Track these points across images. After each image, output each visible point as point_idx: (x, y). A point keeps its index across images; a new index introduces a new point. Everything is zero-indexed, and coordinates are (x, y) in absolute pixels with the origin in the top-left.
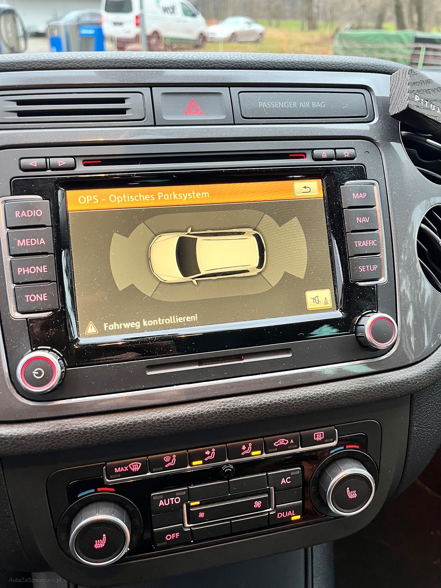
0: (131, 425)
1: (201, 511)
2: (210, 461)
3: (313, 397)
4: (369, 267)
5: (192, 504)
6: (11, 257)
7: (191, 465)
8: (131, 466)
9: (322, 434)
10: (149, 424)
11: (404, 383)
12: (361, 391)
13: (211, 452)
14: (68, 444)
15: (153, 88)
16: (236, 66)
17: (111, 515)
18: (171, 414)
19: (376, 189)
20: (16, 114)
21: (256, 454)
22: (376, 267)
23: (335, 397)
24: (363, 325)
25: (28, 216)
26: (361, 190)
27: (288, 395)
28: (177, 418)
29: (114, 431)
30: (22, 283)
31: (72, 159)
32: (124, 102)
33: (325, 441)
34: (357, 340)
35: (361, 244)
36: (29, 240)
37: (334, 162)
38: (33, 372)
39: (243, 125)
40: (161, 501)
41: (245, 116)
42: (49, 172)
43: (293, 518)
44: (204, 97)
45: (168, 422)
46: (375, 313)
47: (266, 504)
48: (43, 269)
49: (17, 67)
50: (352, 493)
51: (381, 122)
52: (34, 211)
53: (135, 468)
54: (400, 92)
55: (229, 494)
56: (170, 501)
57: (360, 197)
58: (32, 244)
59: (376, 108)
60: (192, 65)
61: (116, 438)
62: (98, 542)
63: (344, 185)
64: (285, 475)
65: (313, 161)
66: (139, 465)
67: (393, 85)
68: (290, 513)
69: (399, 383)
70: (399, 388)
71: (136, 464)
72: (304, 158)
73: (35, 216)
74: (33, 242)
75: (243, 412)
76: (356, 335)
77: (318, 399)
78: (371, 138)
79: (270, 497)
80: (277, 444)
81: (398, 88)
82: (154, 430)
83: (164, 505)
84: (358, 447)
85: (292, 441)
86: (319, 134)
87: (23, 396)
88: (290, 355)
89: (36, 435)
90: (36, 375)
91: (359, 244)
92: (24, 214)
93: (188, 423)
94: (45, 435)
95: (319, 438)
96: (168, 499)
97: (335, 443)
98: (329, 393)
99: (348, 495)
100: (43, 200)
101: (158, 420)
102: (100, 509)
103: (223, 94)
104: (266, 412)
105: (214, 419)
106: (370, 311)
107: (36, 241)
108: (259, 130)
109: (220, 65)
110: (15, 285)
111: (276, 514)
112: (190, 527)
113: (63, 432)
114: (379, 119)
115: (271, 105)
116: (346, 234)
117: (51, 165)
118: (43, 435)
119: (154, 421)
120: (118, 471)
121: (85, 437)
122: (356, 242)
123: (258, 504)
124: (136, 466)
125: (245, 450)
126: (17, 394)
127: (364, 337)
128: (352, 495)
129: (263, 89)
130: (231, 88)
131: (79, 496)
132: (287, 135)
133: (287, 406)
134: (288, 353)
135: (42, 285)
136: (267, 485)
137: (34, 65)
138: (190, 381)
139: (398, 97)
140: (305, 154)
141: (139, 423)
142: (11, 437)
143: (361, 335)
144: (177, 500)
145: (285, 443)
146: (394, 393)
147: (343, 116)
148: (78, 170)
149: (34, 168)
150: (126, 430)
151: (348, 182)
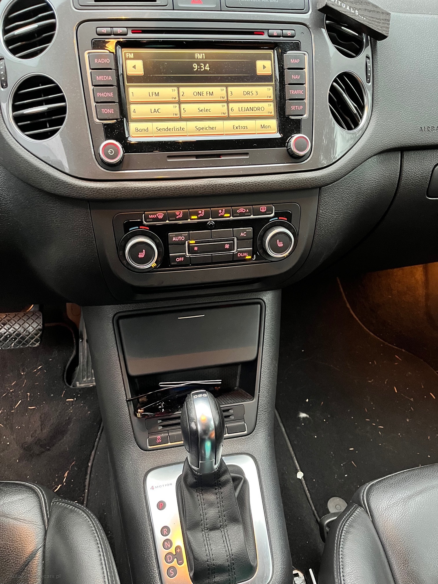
1: (196, 247)
2: (201, 218)
3: (260, 182)
4: (298, 107)
5: (191, 242)
6: (93, 86)
7: (191, 219)
8: (158, 215)
9: (265, 209)
11: (314, 179)
12: (287, 181)
13: (202, 212)
19: (306, 57)
20: (94, 0)
21: (227, 216)
22: (302, 108)
24: (291, 142)
25: (102, 62)
26: (296, 58)
27: (245, 180)
30: (100, 102)
31: (126, 29)
33: (267, 213)
34: (287, 150)
35: (294, 92)
36: (103, 77)
37: (281, 38)
38: (108, 151)
39: (226, 12)
40: (174, 238)
41: (228, 6)
42: (112, 37)
43: (247, 257)
45: (179, 188)
46: (299, 134)
47: (232, 247)
48: (111, 95)
50: (280, 243)
51: (313, 14)
52: (105, 60)
53: (160, 217)
56: (179, 238)
57: (295, 62)
59: (310, 4)
61: (151, 194)
62: (141, 254)
63: (286, 54)
64: (243, 231)
65: (268, 37)
66: (162, 215)
68: (245, 254)
69: (311, 178)
70: (310, 182)
72: (263, 35)
73: (106, 62)
74: (105, 78)
75: (220, 187)
77: (262, 184)
78: (306, 24)
79: (234, 243)
80: (239, 211)
82: (171, 192)
83: (175, 240)
84: (286, 219)
85: (247, 211)
86: (273, 20)
87: (101, 166)
88: (248, 157)
89: (109, 188)
90: (110, 153)
91: (292, 92)
92: (100, 61)
95: (263, 211)
98: (269, 181)
99: (278, 244)
100: (110, 53)
108: (236, 15)
110: (96, 103)
111: (237, 254)
112: (190, 256)
113: (123, 188)
114: (312, 11)
116: (285, 86)
117: (114, 32)
118: (112, 189)
120: (151, 218)
123: (227, 246)
125: (221, 213)
126: (99, 165)
127: (291, 149)
128: (280, 245)
132: (253, 19)
135: (110, 104)
136: (232, 236)
140: (264, 32)
143: (289, 147)
144: (183, 238)
145: (244, 212)
146: (307, 185)
147: (289, 8)
148: (128, 36)
149: (104, 33)
150: (156, 190)
151: (288, 52)
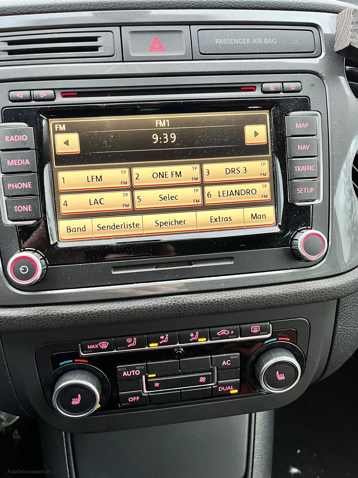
0: (99, 313)
1: (157, 382)
2: (164, 344)
3: (250, 298)
4: (306, 190)
5: (149, 376)
6: (3, 174)
7: (149, 347)
8: (101, 344)
9: (258, 328)
10: (113, 313)
11: (331, 290)
12: (292, 295)
13: (165, 337)
14: (50, 325)
15: (122, 27)
16: (196, 6)
17: (84, 380)
18: (131, 306)
19: (318, 119)
20: (7, 53)
21: (202, 341)
22: (313, 189)
23: (269, 298)
24: (297, 240)
25: (16, 140)
26: (303, 121)
27: (228, 295)
28: (136, 310)
29: (85, 317)
30: (12, 196)
31: (52, 92)
32: (97, 40)
33: (261, 333)
34: (292, 251)
35: (301, 169)
36: (17, 160)
37: (281, 94)
38: (20, 269)
39: (200, 61)
40: (125, 372)
41: (202, 52)
42: (33, 103)
43: (232, 392)
44: (167, 35)
45: (128, 312)
46: (309, 230)
47: (209, 380)
48: (28, 185)
49: (8, 12)
50: (281, 376)
51: (327, 57)
52: (21, 136)
53: (104, 346)
54: (344, 30)
55: (180, 371)
56: (132, 373)
57: (302, 126)
58: (19, 164)
59: (323, 45)
60: (157, 6)
61: (87, 323)
62: (74, 400)
63: (289, 116)
64: (226, 359)
65: (262, 94)
66: (106, 344)
67: (339, 24)
68: (229, 388)
69: (327, 289)
70: (326, 294)
71: (104, 343)
72: (254, 91)
73: (21, 140)
74: (20, 162)
75: (191, 307)
76: (291, 247)
77: (254, 300)
78: (317, 72)
79: (213, 375)
80: (219, 334)
81: (343, 27)
82: (117, 318)
83: (127, 375)
84: (289, 339)
85: (232, 332)
86: (269, 69)
87: (14, 287)
88: (233, 263)
89: (25, 317)
90: (22, 271)
91: (299, 169)
92: (12, 138)
93: (145, 314)
94: (31, 317)
95: (256, 331)
96: (130, 371)
97: (269, 335)
98: (264, 295)
99: (278, 377)
100: (28, 126)
101: (121, 310)
102: (76, 375)
103: (184, 31)
104: (210, 308)
105: (167, 311)
106: (306, 227)
107: (23, 162)
108: (215, 65)
109: (182, 5)
110: (6, 197)
111: (218, 388)
112: (148, 393)
113: (45, 316)
114: (325, 54)
115: (226, 41)
116: (287, 160)
117: (34, 96)
118: (29, 318)
119: (118, 311)
120: (90, 348)
121: (63, 321)
122: (296, 167)
123: (203, 380)
124: (105, 345)
125: (193, 337)
126: (9, 285)
127: (297, 250)
128: (281, 377)
129: (220, 27)
130: (191, 26)
131: (61, 364)
132: (239, 70)
133: (227, 304)
134: (231, 261)
135: (27, 198)
136: (210, 365)
137: (22, 9)
138: (147, 281)
139: (342, 35)
140: (255, 87)
141: (106, 312)
142: (5, 318)
143: (295, 248)
144: (138, 372)
145: (227, 333)
146: (322, 298)
147: (292, 51)
148: (56, 101)
149: (20, 99)
150: (94, 317)
151: (292, 113)
